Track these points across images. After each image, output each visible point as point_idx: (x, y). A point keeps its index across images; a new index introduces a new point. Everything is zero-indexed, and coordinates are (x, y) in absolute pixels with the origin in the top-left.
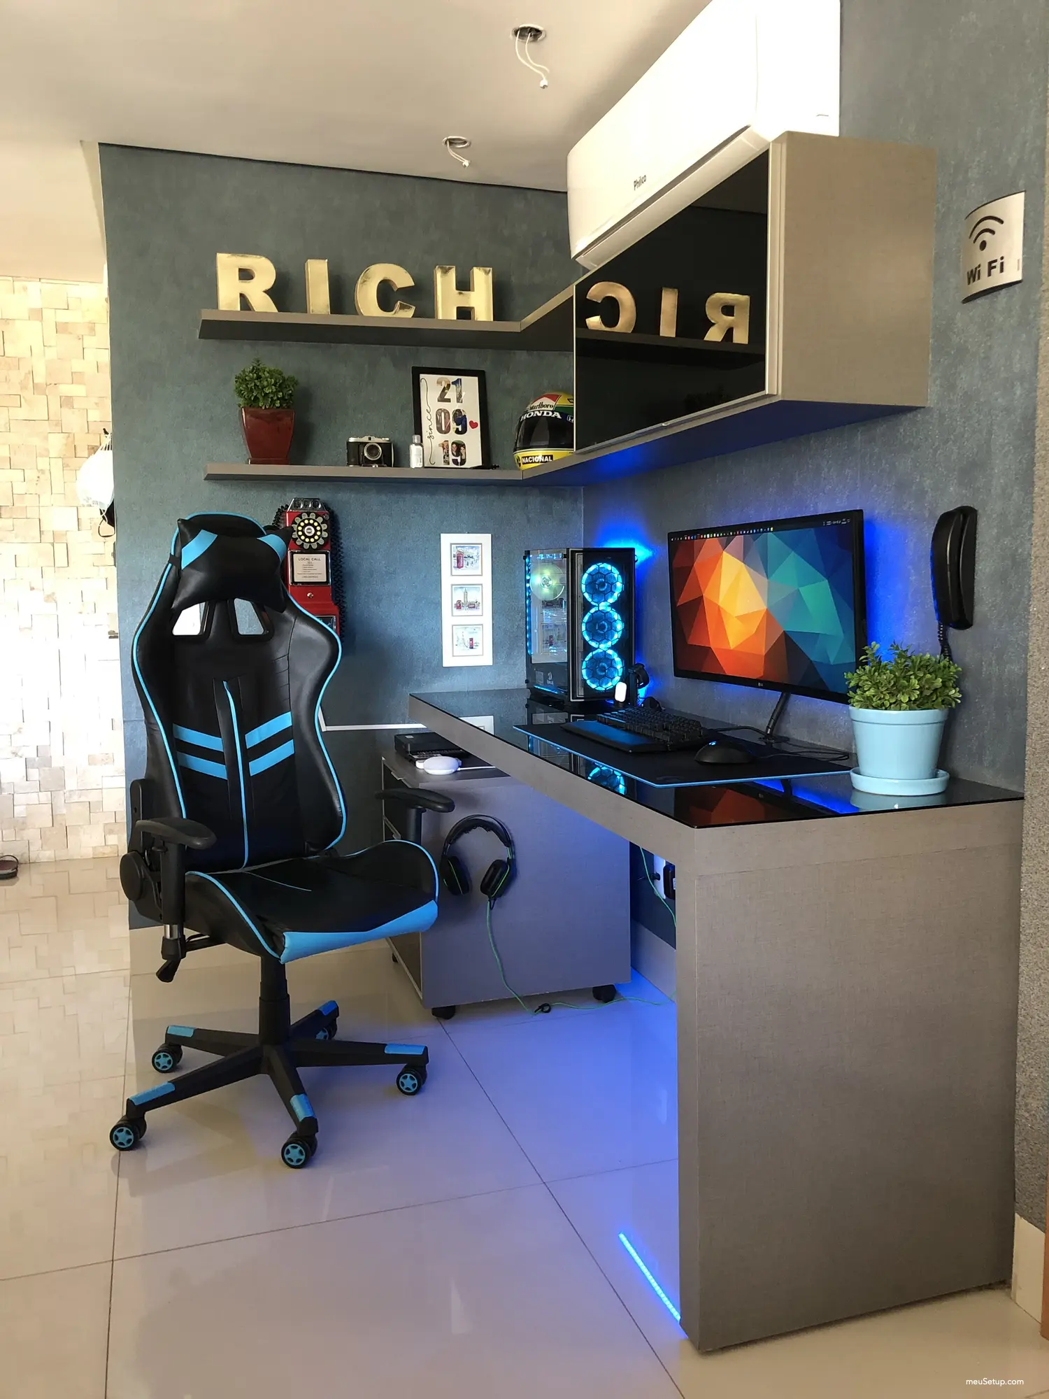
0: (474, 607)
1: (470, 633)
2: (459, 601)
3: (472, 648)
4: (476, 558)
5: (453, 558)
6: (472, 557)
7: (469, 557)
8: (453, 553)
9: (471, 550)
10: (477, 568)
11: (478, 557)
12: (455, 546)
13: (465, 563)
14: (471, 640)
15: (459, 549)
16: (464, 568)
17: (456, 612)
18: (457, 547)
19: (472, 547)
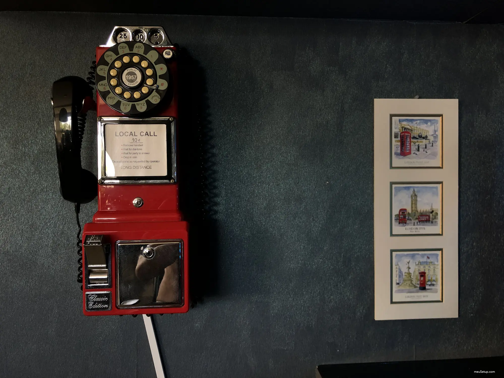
0: (428, 221)
1: (420, 263)
2: (403, 211)
3: (423, 288)
4: (432, 138)
5: (394, 139)
6: (426, 138)
7: (420, 137)
8: (394, 130)
9: (423, 127)
10: (434, 155)
11: (436, 137)
12: (398, 118)
13: (414, 148)
14: (423, 274)
15: (405, 124)
16: (412, 155)
17: (398, 229)
18: (400, 121)
19: (426, 122)
